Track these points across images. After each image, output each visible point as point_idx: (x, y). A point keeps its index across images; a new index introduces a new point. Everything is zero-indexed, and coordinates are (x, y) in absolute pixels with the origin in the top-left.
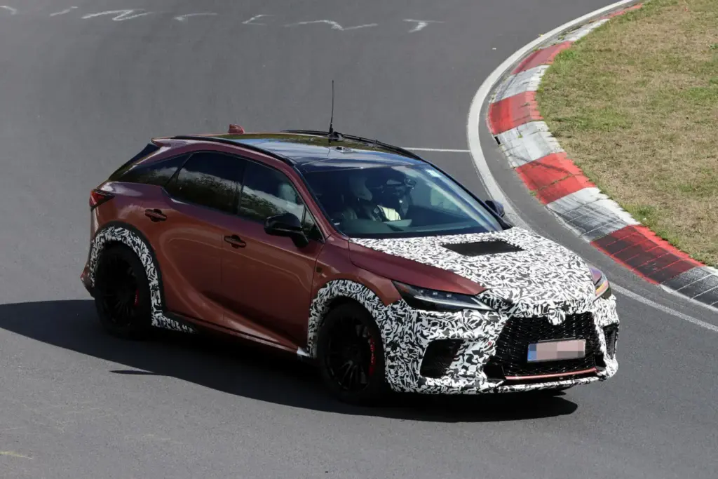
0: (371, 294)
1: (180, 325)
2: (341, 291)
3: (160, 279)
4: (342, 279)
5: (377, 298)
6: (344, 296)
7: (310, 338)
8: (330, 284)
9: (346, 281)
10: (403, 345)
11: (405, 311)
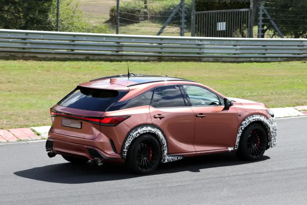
0: (264, 117)
1: (177, 158)
2: (254, 119)
3: (167, 143)
4: (251, 115)
5: (265, 118)
6: (256, 121)
7: (238, 142)
8: (247, 119)
9: (253, 116)
10: (274, 131)
11: (272, 119)
